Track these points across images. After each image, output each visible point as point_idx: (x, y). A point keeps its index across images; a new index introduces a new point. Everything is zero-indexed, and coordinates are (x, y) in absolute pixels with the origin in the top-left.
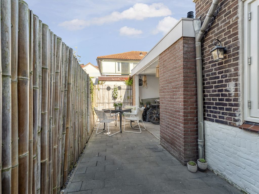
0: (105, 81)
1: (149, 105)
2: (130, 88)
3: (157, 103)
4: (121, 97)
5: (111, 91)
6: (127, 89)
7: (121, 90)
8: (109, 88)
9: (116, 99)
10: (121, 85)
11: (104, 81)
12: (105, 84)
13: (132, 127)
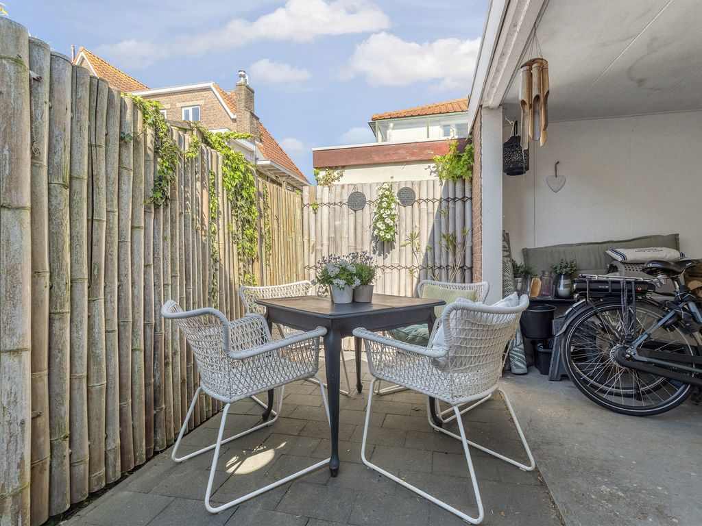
0: (343, 167)
1: (568, 282)
2: (459, 195)
3: (621, 268)
4: (412, 237)
5: (368, 213)
6: (447, 200)
7: (416, 205)
8: (357, 201)
9: (392, 247)
10: (416, 179)
11: (336, 168)
12: (343, 181)
13: (439, 423)
